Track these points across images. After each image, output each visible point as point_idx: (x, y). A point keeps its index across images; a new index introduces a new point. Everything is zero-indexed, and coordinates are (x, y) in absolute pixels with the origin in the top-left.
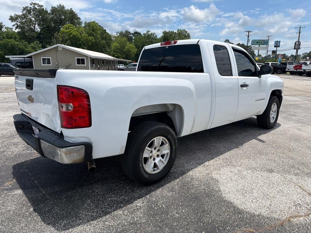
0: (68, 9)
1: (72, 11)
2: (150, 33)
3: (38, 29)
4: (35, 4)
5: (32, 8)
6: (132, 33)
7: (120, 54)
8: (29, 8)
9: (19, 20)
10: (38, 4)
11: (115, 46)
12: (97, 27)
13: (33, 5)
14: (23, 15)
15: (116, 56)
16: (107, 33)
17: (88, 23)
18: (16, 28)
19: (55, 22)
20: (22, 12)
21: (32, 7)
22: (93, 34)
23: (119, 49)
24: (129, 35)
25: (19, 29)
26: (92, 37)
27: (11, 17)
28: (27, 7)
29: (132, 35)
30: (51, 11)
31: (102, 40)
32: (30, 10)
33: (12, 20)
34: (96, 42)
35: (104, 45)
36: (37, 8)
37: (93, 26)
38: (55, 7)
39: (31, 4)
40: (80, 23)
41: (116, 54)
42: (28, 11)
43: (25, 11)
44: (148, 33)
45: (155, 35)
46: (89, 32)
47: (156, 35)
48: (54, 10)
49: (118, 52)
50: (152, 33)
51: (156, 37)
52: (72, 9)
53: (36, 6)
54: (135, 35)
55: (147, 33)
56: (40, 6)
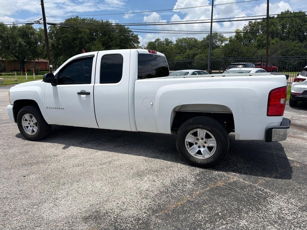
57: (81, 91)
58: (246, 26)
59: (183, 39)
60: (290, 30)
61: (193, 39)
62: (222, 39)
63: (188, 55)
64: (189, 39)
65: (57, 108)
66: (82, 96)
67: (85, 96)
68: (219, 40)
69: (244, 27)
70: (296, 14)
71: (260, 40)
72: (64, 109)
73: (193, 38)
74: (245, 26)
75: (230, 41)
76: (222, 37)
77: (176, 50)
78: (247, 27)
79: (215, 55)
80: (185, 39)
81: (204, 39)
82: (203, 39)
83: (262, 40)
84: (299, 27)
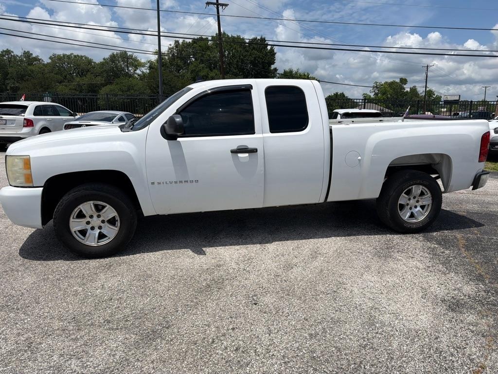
57: (238, 147)
58: (172, 46)
59: (64, 55)
60: (231, 61)
61: (84, 58)
62: (137, 64)
63: (79, 85)
64: (75, 56)
65: (181, 182)
66: (240, 155)
67: (247, 155)
68: (132, 65)
69: (169, 49)
70: (235, 40)
71: (195, 70)
72: (197, 181)
73: (83, 56)
74: (170, 46)
75: (150, 68)
76: (136, 60)
77: (53, 74)
78: (173, 48)
79: (135, 88)
80: (69, 57)
81: (104, 59)
82: (102, 60)
83: (198, 72)
84: (241, 57)
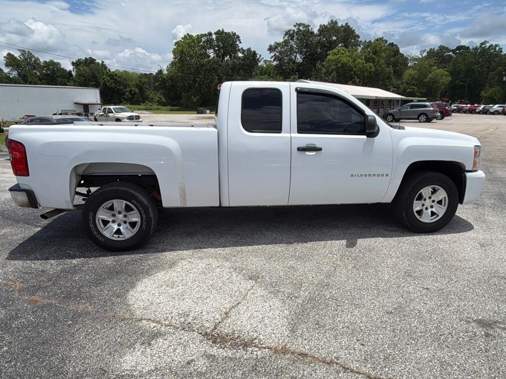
0: (342, 25)
1: (349, 27)
2: (488, 45)
3: (299, 58)
4: (300, 25)
5: (296, 31)
6: (451, 49)
7: (416, 88)
8: (292, 32)
9: (278, 49)
10: (304, 24)
11: (410, 75)
12: (381, 47)
13: (297, 27)
14: (285, 41)
15: (408, 90)
16: (401, 54)
17: (368, 43)
18: (274, 60)
19: (323, 46)
20: (284, 38)
21: (295, 29)
22: (374, 58)
23: (416, 80)
24: (445, 52)
25: (277, 61)
26: (371, 64)
27: (271, 46)
28: (289, 31)
29: (451, 53)
30: (319, 30)
31: (387, 67)
32: (293, 33)
33: (270, 51)
34: (377, 70)
35: (389, 74)
36: (302, 30)
37: (376, 46)
38: (324, 25)
39: (295, 26)
40: (357, 44)
41: (409, 88)
42: (290, 35)
43: (287, 36)
44: (483, 46)
45: (497, 48)
46: (368, 56)
47: (500, 48)
48: (323, 29)
49: (413, 85)
50: (491, 46)
51: (501, 51)
52: (347, 23)
53: (301, 28)
54: (458, 51)
55: (481, 46)
56: (305, 27)
